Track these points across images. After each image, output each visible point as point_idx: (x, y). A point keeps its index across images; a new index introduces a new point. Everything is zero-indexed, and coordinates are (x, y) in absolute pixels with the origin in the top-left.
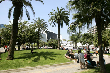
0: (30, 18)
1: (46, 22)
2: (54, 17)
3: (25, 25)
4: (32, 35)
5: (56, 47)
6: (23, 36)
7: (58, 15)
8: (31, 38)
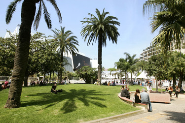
0: (51, 25)
1: (75, 37)
2: (92, 27)
3: (37, 40)
4: (51, 59)
5: (92, 80)
6: (35, 59)
7: (99, 24)
8: (49, 64)
